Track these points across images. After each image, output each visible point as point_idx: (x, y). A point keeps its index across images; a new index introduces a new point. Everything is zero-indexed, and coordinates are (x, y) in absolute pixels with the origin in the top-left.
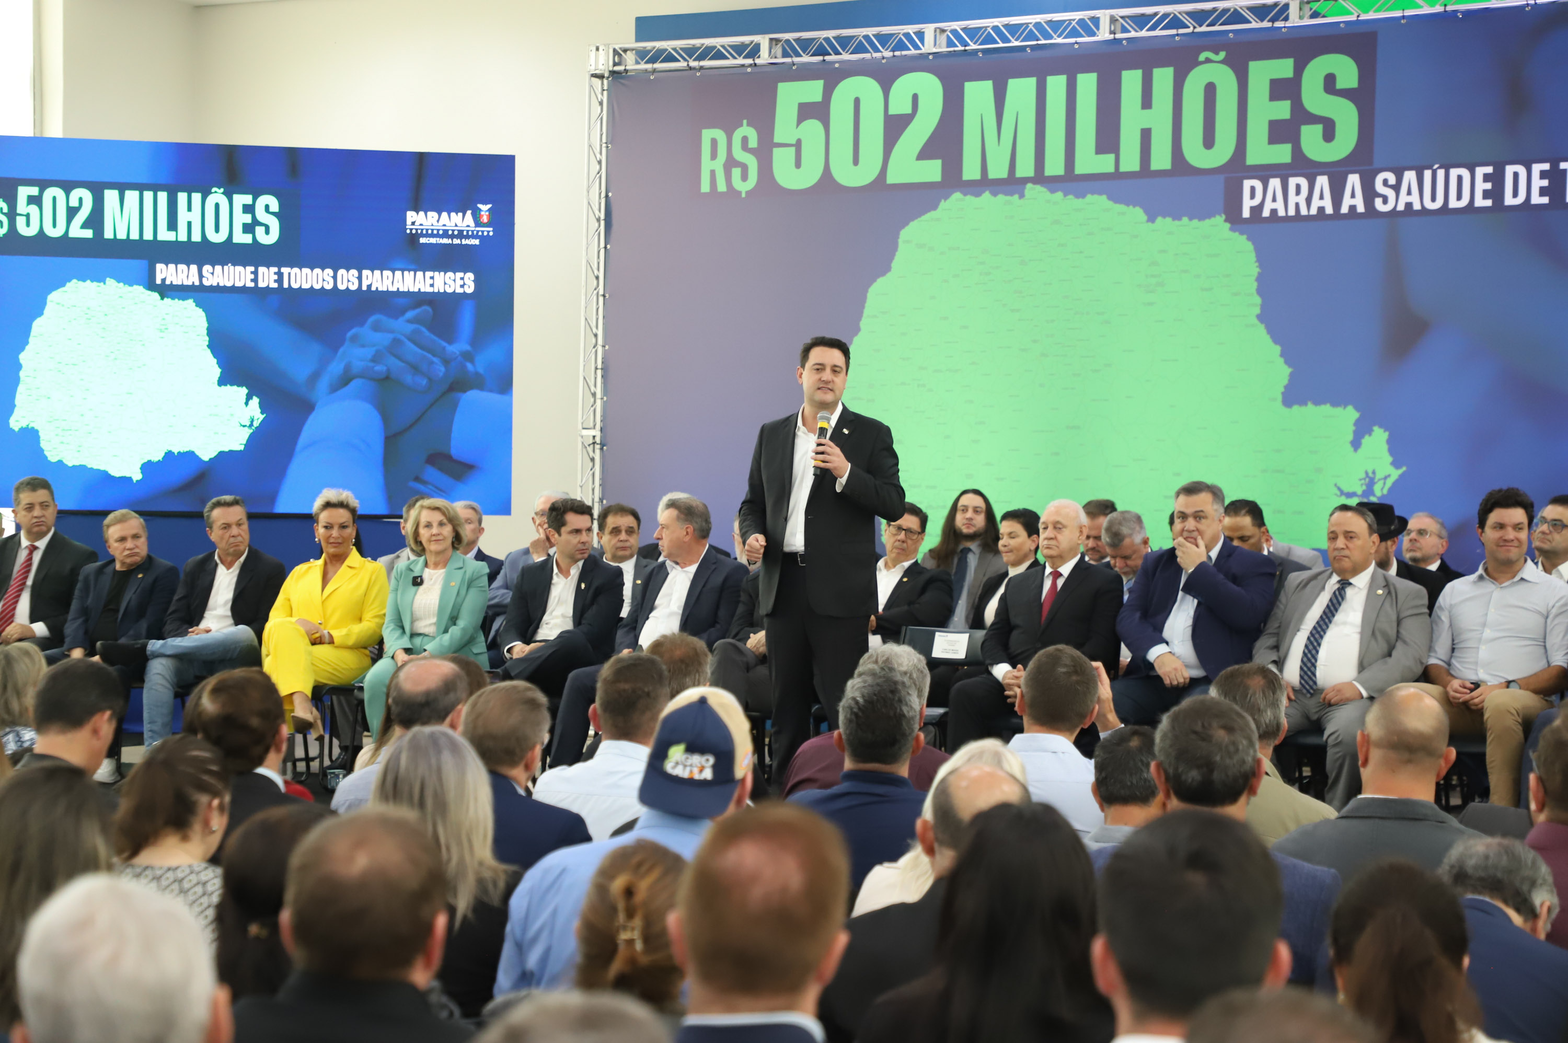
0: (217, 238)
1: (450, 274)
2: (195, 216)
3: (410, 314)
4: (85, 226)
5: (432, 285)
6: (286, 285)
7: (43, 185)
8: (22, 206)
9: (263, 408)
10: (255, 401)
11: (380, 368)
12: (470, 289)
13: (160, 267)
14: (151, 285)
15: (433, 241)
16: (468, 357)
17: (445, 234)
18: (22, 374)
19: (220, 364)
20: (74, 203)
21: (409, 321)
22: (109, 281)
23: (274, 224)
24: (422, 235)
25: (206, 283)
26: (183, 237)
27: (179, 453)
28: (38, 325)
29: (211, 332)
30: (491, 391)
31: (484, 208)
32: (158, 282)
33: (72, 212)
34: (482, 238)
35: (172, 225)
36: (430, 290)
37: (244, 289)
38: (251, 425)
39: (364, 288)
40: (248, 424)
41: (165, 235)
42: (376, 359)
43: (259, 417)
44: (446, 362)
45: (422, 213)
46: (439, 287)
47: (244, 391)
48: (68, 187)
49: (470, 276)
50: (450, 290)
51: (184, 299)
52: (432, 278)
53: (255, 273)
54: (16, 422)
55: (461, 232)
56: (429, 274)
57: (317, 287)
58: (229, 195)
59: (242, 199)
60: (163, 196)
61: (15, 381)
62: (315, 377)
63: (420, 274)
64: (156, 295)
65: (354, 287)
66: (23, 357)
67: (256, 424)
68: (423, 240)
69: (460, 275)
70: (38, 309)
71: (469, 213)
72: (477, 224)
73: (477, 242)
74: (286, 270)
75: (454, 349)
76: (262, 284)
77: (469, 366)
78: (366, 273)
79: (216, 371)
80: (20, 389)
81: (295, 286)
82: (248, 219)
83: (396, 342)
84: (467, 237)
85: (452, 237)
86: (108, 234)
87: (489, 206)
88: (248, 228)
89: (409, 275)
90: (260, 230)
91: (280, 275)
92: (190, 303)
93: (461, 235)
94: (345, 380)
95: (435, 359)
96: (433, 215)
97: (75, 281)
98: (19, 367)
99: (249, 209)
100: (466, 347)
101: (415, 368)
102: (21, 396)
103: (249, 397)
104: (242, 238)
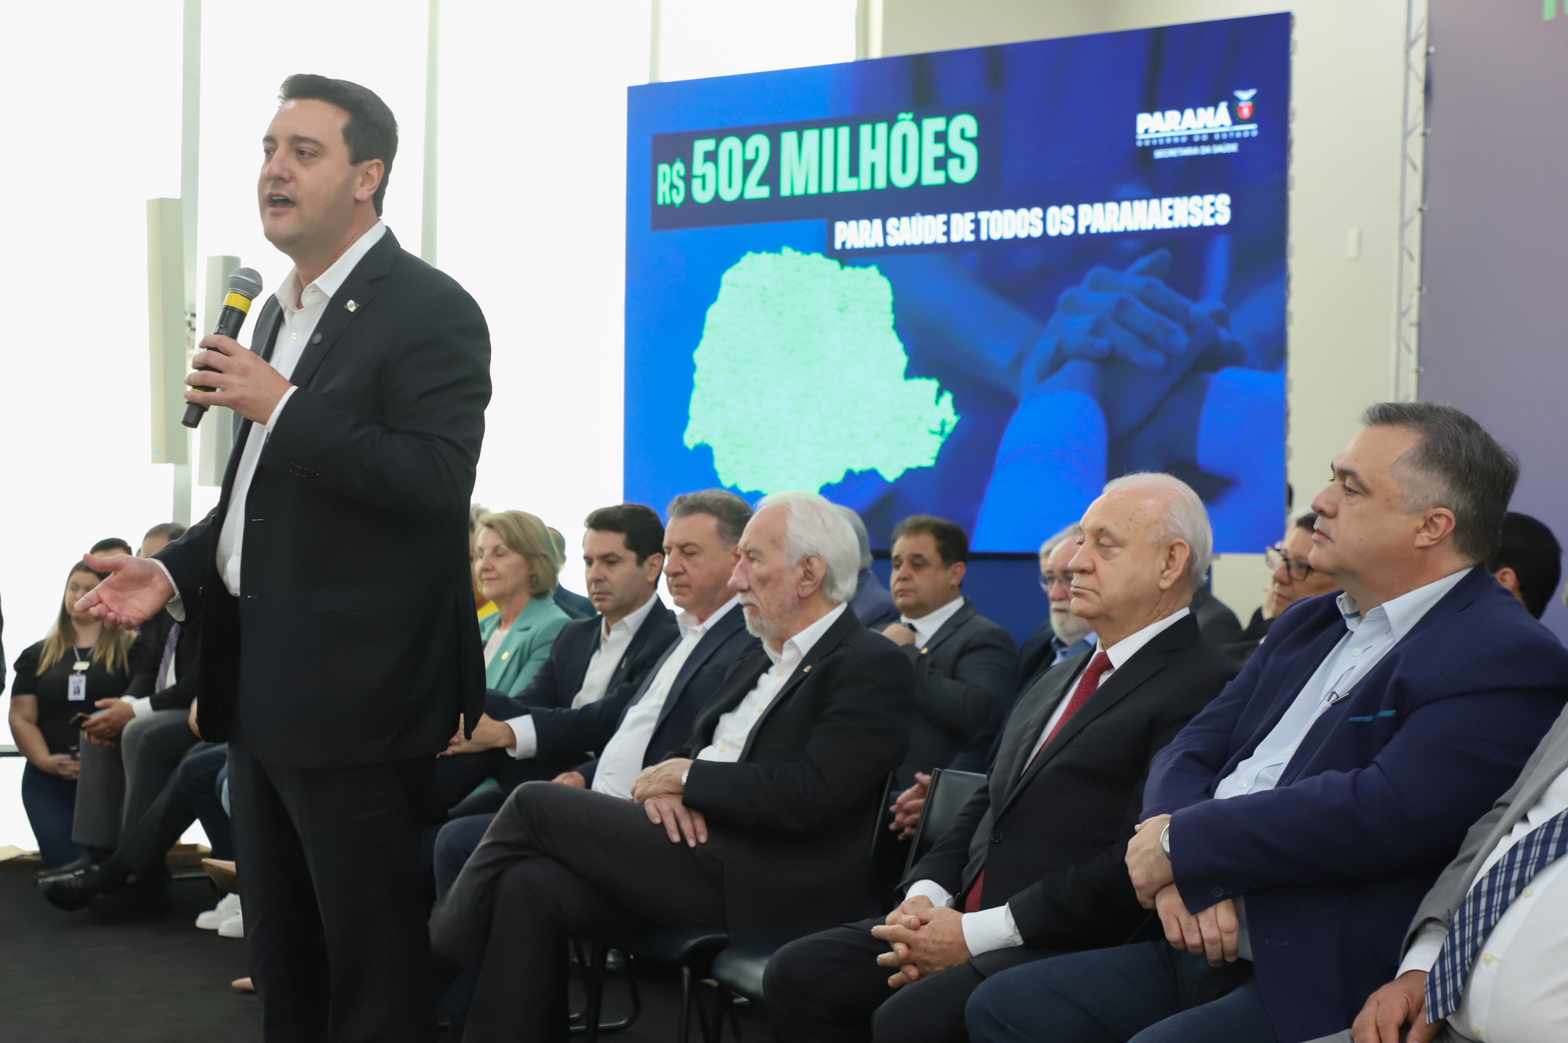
0: (903, 181)
1: (1196, 199)
2: (878, 156)
3: (1142, 263)
4: (761, 182)
5: (1171, 218)
6: (984, 237)
7: (719, 136)
8: (699, 166)
9: (958, 406)
10: (948, 397)
11: (1102, 343)
12: (1224, 218)
13: (840, 226)
14: (830, 252)
15: (1172, 153)
16: (1221, 318)
17: (1191, 141)
18: (697, 377)
19: (907, 350)
20: (750, 156)
21: (1142, 273)
22: (787, 251)
23: (971, 153)
24: (1159, 147)
25: (892, 242)
26: (865, 185)
27: (861, 473)
28: (714, 314)
29: (897, 308)
30: (1253, 367)
31: (1245, 96)
32: (838, 246)
33: (748, 166)
34: (1242, 142)
35: (854, 171)
36: (1168, 225)
37: (935, 247)
38: (942, 432)
39: (1082, 231)
40: (938, 429)
41: (847, 184)
42: (1096, 330)
43: (952, 419)
44: (1190, 328)
45: (1158, 115)
46: (1181, 221)
47: (934, 384)
48: (743, 135)
49: (1224, 200)
50: (1195, 223)
51: (865, 265)
52: (1171, 207)
53: (947, 223)
54: (691, 439)
55: (1211, 135)
56: (1167, 201)
57: (1022, 235)
58: (918, 121)
59: (933, 124)
60: (844, 132)
61: (688, 386)
62: (1019, 360)
63: (1154, 202)
64: (835, 264)
65: (1068, 231)
66: (699, 356)
67: (949, 429)
68: (1159, 154)
69: (1209, 198)
70: (710, 294)
71: (1223, 106)
72: (1236, 120)
73: (1232, 148)
74: (983, 215)
75: (1201, 309)
76: (955, 238)
77: (1223, 334)
78: (1084, 208)
79: (902, 360)
80: (695, 396)
81: (995, 236)
82: (940, 150)
83: (1123, 304)
84: (1221, 142)
85: (1200, 143)
86: (785, 191)
87: (1252, 93)
88: (940, 164)
89: (1140, 205)
90: (953, 164)
91: (977, 222)
92: (873, 270)
93: (1211, 140)
94: (1057, 362)
95: (1176, 326)
96: (1172, 115)
97: (750, 254)
98: (692, 367)
99: (941, 137)
100: (1219, 305)
101: (1147, 339)
102: (697, 405)
103: (940, 393)
104: (933, 178)
